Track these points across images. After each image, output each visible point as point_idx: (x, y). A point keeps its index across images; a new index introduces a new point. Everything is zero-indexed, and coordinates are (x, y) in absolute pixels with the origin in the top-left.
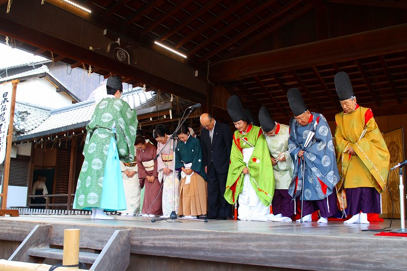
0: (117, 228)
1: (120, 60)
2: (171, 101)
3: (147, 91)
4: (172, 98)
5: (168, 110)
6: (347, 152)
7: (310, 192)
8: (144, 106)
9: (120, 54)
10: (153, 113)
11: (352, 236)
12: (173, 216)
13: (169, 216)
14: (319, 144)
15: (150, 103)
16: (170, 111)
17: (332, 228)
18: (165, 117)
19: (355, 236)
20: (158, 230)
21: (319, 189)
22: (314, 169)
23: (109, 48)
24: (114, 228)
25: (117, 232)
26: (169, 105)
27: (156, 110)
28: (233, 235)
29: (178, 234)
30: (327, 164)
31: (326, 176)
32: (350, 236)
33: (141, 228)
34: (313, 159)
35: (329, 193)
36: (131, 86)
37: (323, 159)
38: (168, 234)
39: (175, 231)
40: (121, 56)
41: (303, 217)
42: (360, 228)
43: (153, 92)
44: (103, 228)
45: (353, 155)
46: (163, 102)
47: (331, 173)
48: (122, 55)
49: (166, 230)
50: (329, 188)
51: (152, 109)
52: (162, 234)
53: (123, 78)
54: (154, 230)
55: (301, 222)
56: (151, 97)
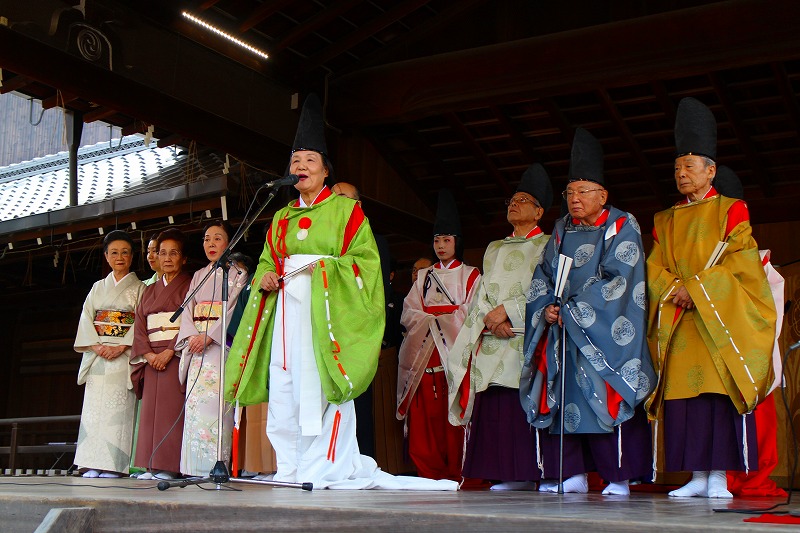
0: (56, 504)
1: (86, 56)
2: (225, 171)
3: (161, 145)
4: (227, 165)
5: (217, 196)
6: (670, 301)
7: (578, 411)
8: (150, 184)
9: (85, 42)
10: (177, 203)
11: (685, 522)
12: (217, 473)
13: (207, 476)
14: (609, 285)
15: (168, 177)
16: (223, 200)
17: (636, 506)
18: (208, 214)
19: (691, 522)
20: (169, 507)
21: (599, 403)
22: (588, 351)
23: (55, 23)
24: (49, 505)
25: (53, 514)
26: (218, 184)
27: (185, 196)
28: (372, 520)
29: (222, 518)
30: (626, 340)
31: (618, 368)
32: (681, 522)
33: (124, 504)
34: (589, 322)
35: (624, 416)
36: (118, 130)
37: (616, 325)
38: (196, 519)
39: (216, 509)
40: (88, 46)
41: (564, 480)
42: (708, 506)
43: (178, 151)
44: (16, 504)
45: (686, 310)
46: (203, 176)
47: (634, 364)
48: (90, 45)
49: (190, 508)
50: (626, 404)
51: (174, 193)
52: (179, 520)
53: (95, 106)
54: (158, 507)
55: (561, 492)
56: (173, 163)
